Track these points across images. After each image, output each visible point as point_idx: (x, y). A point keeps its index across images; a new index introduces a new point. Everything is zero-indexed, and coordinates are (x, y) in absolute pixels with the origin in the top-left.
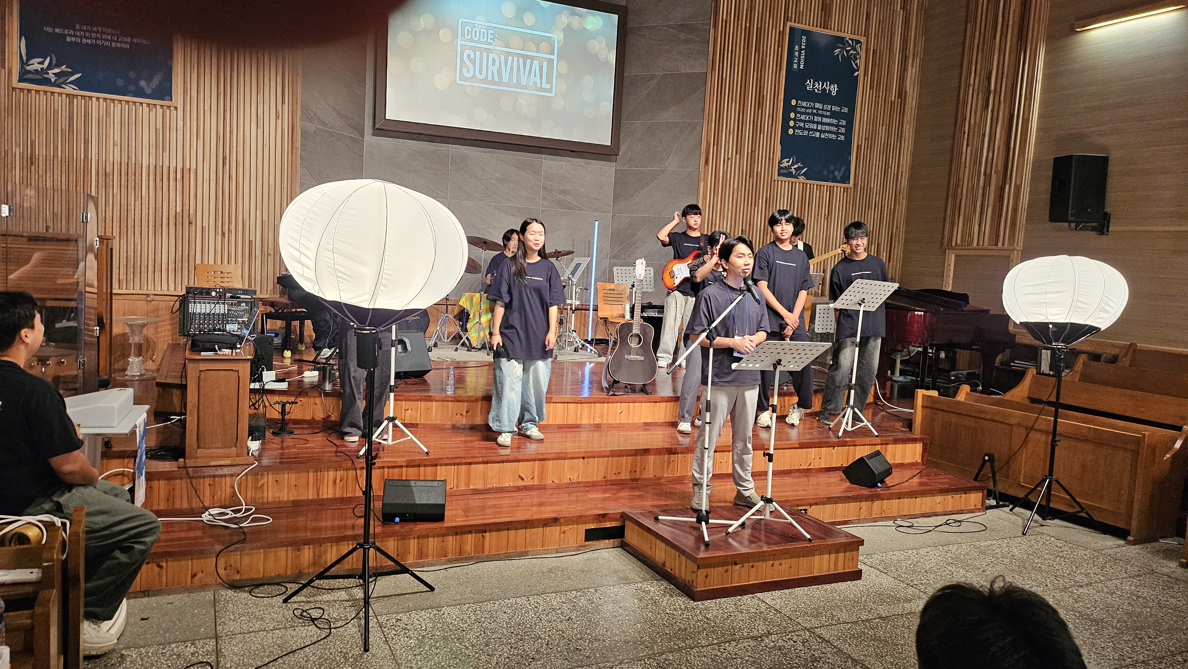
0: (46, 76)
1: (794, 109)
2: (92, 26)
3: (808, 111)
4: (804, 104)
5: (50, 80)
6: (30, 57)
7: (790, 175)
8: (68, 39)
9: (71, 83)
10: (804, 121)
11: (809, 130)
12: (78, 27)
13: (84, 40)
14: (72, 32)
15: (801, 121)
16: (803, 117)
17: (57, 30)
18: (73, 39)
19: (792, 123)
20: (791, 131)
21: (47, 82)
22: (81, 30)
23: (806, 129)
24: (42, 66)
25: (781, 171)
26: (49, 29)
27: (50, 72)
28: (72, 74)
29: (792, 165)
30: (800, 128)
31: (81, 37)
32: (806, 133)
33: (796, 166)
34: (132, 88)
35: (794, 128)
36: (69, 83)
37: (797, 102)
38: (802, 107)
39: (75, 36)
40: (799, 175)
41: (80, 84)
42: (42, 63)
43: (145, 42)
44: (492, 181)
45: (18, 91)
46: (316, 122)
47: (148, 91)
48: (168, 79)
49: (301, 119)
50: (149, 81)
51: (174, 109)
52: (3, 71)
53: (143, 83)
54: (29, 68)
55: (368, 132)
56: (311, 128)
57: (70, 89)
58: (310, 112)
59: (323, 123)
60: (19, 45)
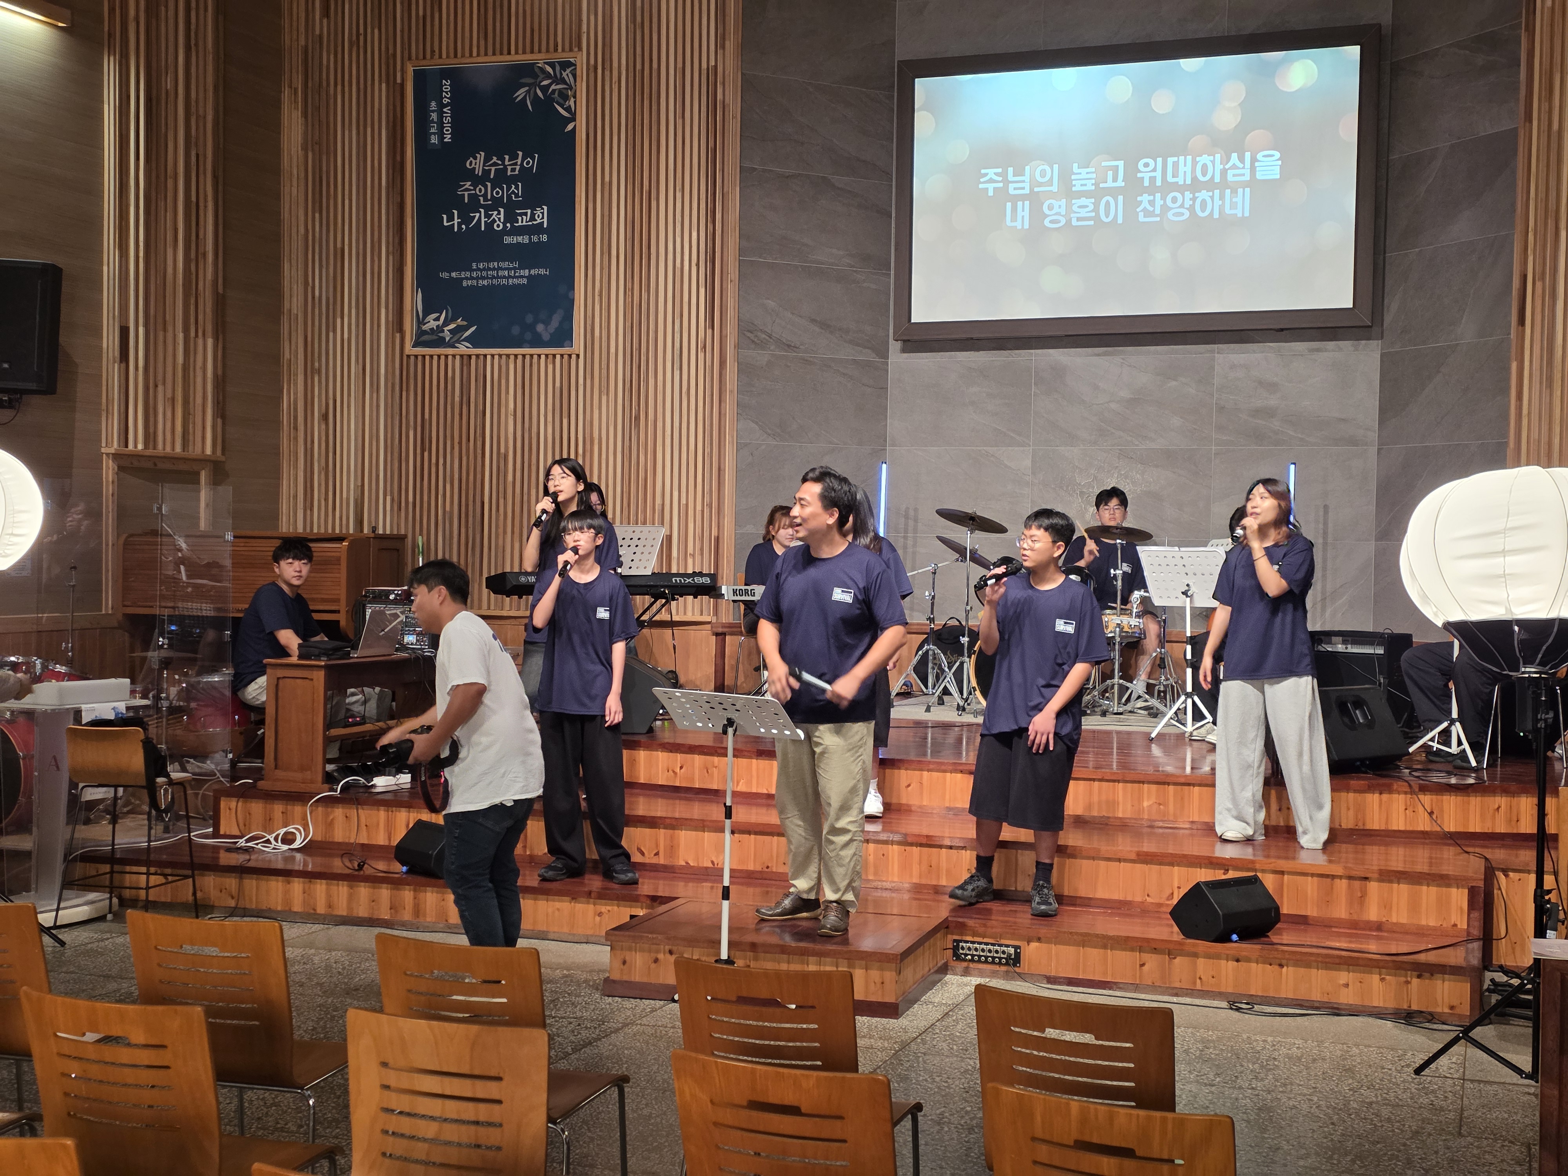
0: (441, 335)
2: (488, 262)
5: (445, 339)
6: (426, 313)
8: (465, 284)
9: (466, 340)
12: (474, 266)
13: (480, 282)
14: (468, 274)
17: (454, 275)
18: (470, 283)
21: (440, 342)
22: (478, 269)
24: (437, 323)
26: (445, 275)
27: (446, 329)
28: (467, 328)
31: (477, 278)
34: (528, 336)
36: (463, 340)
39: (472, 278)
41: (475, 341)
42: (437, 319)
43: (542, 271)
44: (1113, 406)
45: (412, 358)
46: (772, 348)
47: (546, 337)
48: (568, 317)
49: (738, 346)
50: (547, 323)
51: (574, 357)
52: (398, 335)
53: (540, 328)
54: (425, 328)
55: (894, 346)
56: (761, 357)
57: (463, 348)
58: (759, 334)
59: (789, 346)
60: (413, 300)
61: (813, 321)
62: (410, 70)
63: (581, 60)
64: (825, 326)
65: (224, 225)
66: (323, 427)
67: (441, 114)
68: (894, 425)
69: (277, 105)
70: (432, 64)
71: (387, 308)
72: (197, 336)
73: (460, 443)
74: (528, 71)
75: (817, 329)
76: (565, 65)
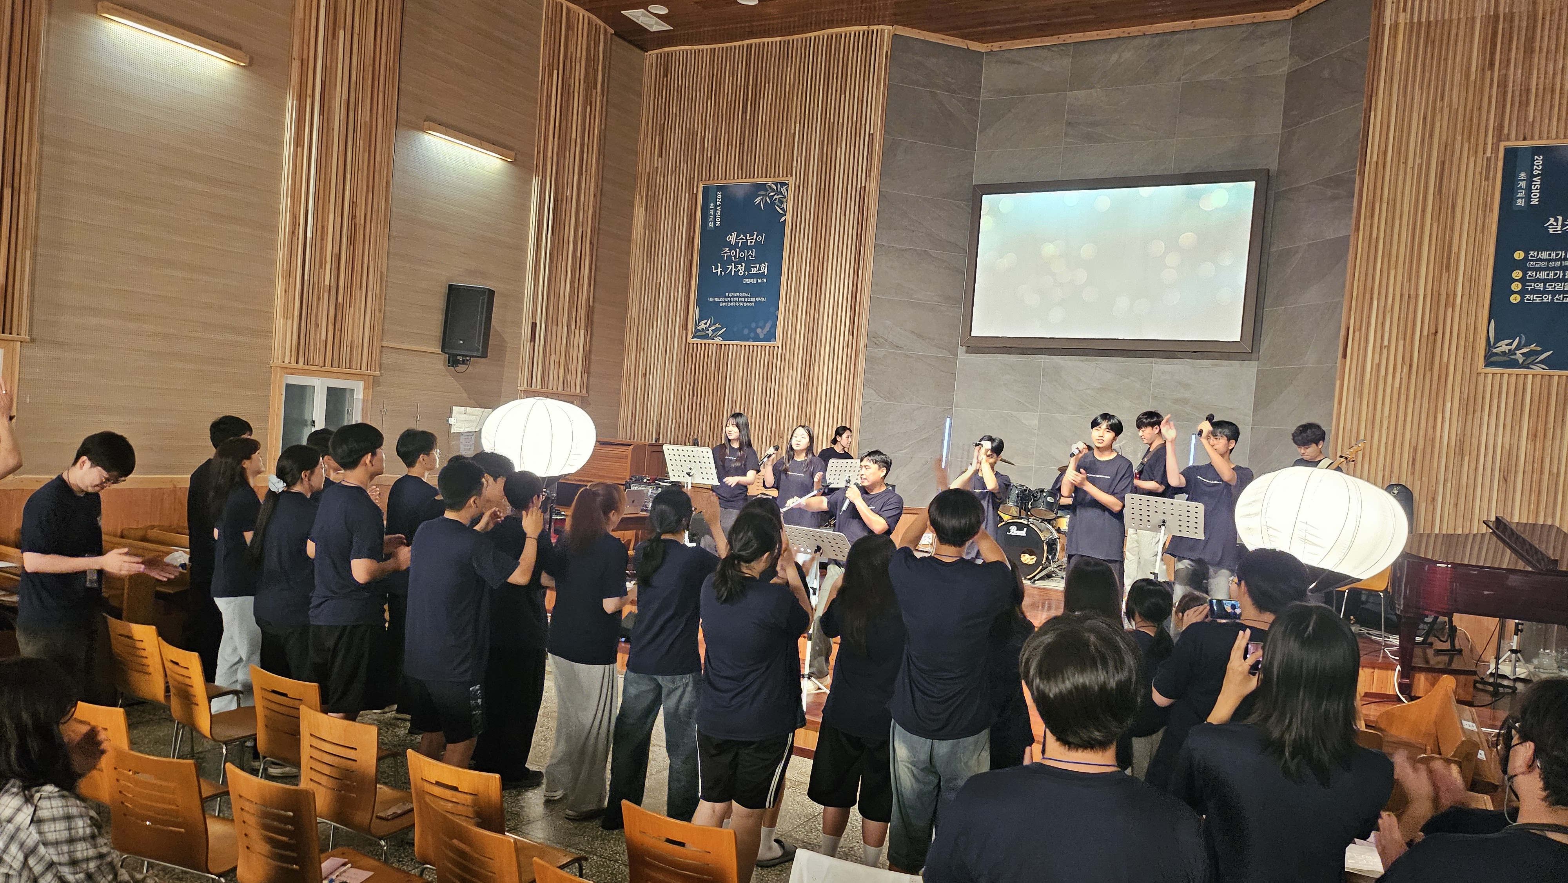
0: (707, 332)
1: (1522, 265)
2: (734, 293)
3: (1552, 264)
4: (1544, 255)
5: (709, 335)
6: (700, 320)
7: (1514, 364)
8: (721, 305)
9: (720, 336)
10: (1545, 281)
11: (1554, 293)
12: (727, 295)
13: (730, 304)
14: (723, 300)
15: (1538, 280)
16: (1543, 275)
17: (716, 299)
18: (724, 304)
19: (1516, 287)
20: (1515, 299)
21: (706, 336)
22: (729, 297)
23: (1548, 293)
24: (705, 326)
25: (1493, 359)
26: (711, 299)
27: (710, 329)
28: (720, 329)
29: (1518, 347)
30: (1534, 291)
31: (728, 302)
32: (1547, 298)
33: (1525, 350)
34: (752, 335)
35: (1522, 293)
36: (718, 336)
37: (1527, 254)
38: (1541, 260)
39: (725, 302)
40: (1532, 363)
41: (724, 337)
42: (706, 324)
43: (762, 299)
44: (1089, 392)
45: (691, 345)
46: (887, 347)
47: (762, 336)
48: (774, 326)
49: (866, 346)
50: (762, 328)
51: (776, 348)
52: (685, 332)
53: (759, 331)
54: (698, 328)
55: (962, 350)
56: (880, 352)
57: (718, 340)
58: (880, 339)
59: (897, 347)
60: (694, 313)
61: (913, 332)
62: (701, 186)
63: (791, 181)
64: (919, 336)
65: (595, 268)
66: (643, 380)
67: (715, 210)
68: (958, 395)
69: (632, 205)
70: (713, 183)
71: (680, 316)
72: (576, 328)
73: (713, 393)
74: (762, 187)
75: (915, 338)
76: (783, 184)
